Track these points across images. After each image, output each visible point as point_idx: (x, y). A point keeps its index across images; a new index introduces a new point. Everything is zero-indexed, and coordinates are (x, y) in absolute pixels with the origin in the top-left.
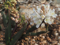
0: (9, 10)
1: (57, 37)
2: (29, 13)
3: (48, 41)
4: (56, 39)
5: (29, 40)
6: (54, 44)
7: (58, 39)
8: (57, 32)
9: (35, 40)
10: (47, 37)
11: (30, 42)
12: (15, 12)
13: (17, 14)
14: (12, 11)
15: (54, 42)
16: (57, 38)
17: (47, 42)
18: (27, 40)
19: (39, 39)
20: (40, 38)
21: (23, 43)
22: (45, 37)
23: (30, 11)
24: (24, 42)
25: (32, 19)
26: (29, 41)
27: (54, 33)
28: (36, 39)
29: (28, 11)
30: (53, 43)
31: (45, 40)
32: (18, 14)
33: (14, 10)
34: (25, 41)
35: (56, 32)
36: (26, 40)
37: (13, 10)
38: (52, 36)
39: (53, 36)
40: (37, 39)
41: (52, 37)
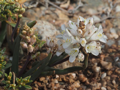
0: (8, 24)
1: (100, 74)
2: (43, 28)
3: (82, 83)
4: (98, 78)
5: (47, 81)
6: (95, 88)
7: (101, 78)
8: (98, 66)
9: (59, 82)
10: (80, 75)
11: (50, 85)
12: (30, 33)
13: (31, 37)
14: (24, 32)
15: (95, 84)
16: (99, 76)
17: (80, 84)
18: (44, 82)
19: (65, 80)
20: (67, 78)
21: (36, 87)
22: (76, 75)
23: (45, 25)
24: (38, 85)
25: (61, 45)
26: (48, 84)
27: (92, 67)
28: (59, 79)
29: (40, 24)
30: (93, 88)
31: (76, 80)
32: (34, 36)
33: (27, 29)
34: (40, 84)
35: (96, 64)
36: (42, 82)
37: (25, 30)
38: (89, 72)
39: (91, 73)
40: (62, 79)
41: (89, 74)
